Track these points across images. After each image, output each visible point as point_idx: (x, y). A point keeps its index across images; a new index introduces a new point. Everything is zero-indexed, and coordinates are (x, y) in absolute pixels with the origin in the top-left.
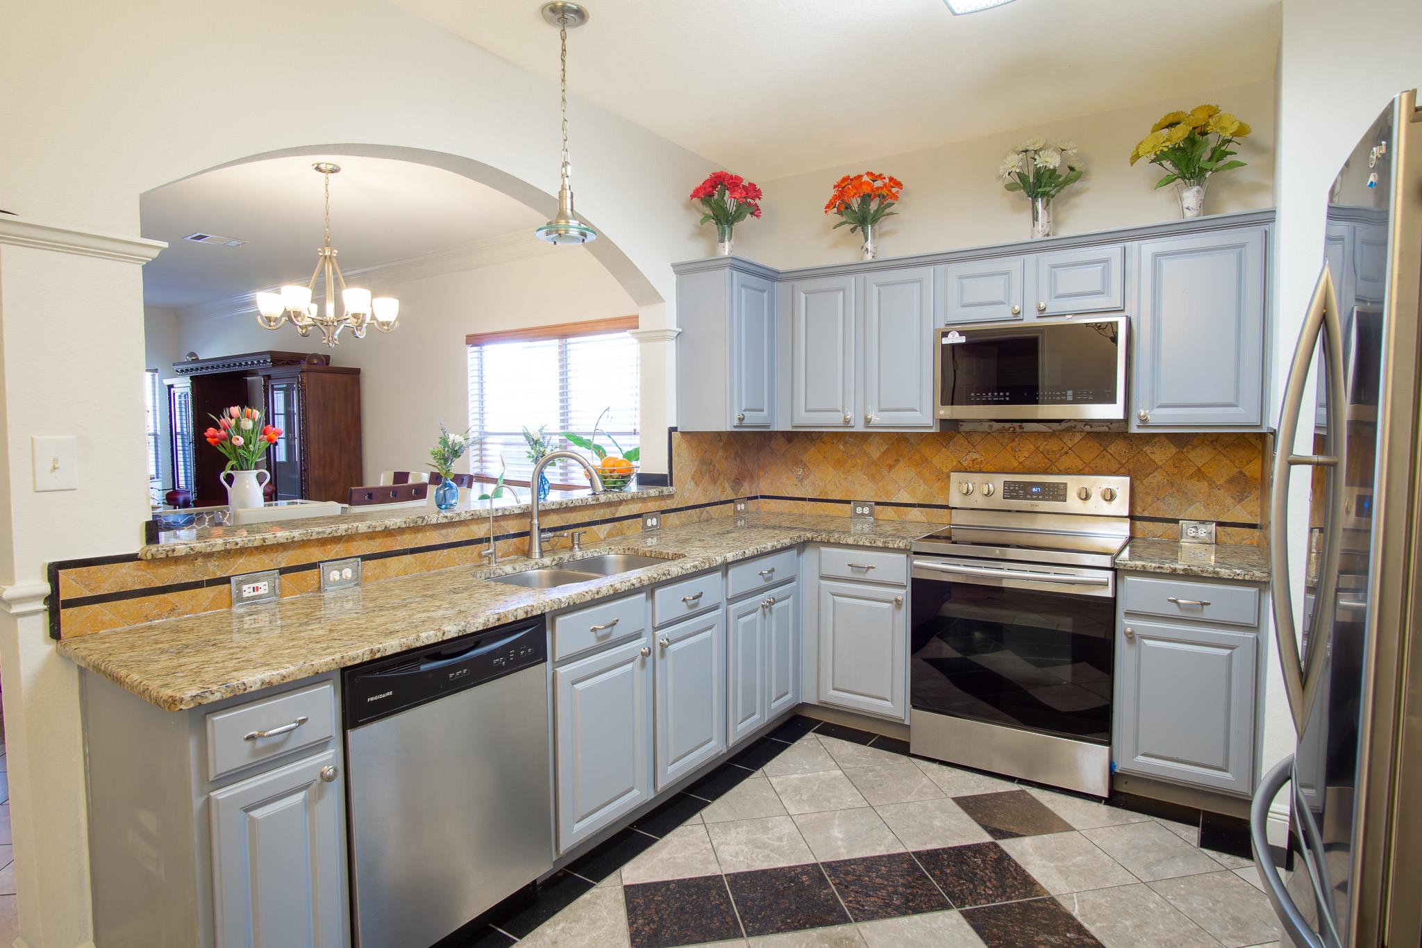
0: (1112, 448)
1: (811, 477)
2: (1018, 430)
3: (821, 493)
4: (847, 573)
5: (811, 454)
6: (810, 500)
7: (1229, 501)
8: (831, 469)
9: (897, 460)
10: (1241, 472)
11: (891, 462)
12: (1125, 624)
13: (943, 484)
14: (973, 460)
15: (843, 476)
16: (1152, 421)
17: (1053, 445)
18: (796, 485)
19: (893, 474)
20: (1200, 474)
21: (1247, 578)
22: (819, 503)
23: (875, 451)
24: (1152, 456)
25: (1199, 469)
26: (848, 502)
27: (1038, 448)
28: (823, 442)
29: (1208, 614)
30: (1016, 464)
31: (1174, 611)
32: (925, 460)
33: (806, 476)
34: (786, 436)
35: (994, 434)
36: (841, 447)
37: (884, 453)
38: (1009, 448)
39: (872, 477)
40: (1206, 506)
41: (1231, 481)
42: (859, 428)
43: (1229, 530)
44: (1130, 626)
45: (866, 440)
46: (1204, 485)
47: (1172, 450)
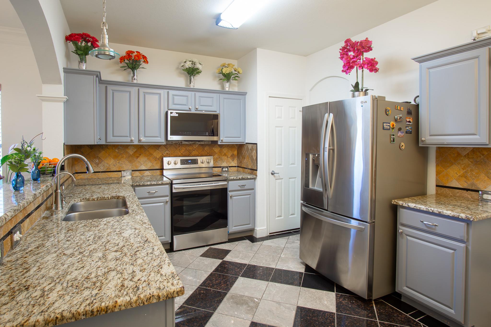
0: (206, 149)
1: (103, 163)
2: (180, 143)
3: (107, 169)
4: (147, 195)
5: (102, 154)
6: (102, 172)
7: (231, 161)
8: (112, 159)
9: (140, 155)
10: (233, 154)
11: (138, 155)
12: (230, 194)
13: (157, 162)
14: (167, 154)
15: (118, 162)
16: (224, 141)
17: (190, 148)
18: (95, 167)
19: (138, 159)
20: (225, 155)
21: (253, 177)
22: (107, 173)
23: (131, 152)
24: (215, 151)
25: (225, 153)
26: (121, 171)
27: (186, 149)
28: (108, 149)
29: (246, 187)
30: (180, 154)
31: (239, 188)
32: (151, 154)
33: (100, 163)
34: (89, 146)
35: (173, 145)
36: (117, 151)
37: (135, 152)
38: (178, 149)
39: (130, 162)
40: (227, 163)
41: (231, 156)
42: (136, 143)
43: (231, 168)
44: (231, 194)
45: (127, 148)
46: (226, 157)
47: (219, 149)
